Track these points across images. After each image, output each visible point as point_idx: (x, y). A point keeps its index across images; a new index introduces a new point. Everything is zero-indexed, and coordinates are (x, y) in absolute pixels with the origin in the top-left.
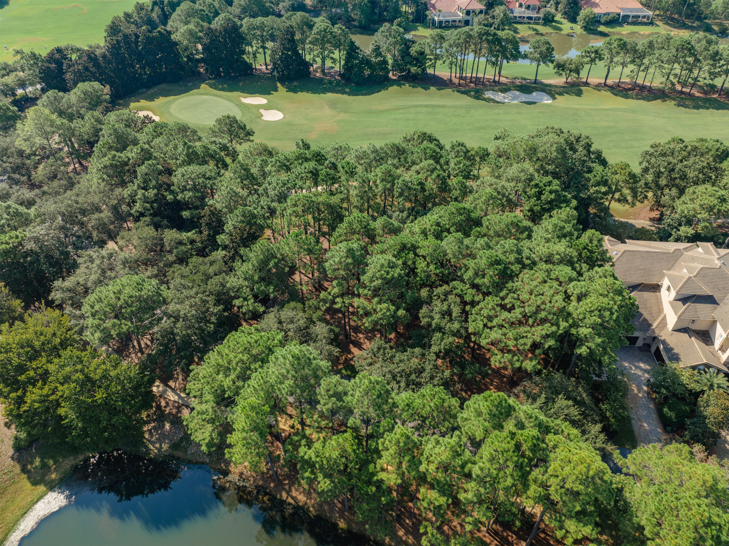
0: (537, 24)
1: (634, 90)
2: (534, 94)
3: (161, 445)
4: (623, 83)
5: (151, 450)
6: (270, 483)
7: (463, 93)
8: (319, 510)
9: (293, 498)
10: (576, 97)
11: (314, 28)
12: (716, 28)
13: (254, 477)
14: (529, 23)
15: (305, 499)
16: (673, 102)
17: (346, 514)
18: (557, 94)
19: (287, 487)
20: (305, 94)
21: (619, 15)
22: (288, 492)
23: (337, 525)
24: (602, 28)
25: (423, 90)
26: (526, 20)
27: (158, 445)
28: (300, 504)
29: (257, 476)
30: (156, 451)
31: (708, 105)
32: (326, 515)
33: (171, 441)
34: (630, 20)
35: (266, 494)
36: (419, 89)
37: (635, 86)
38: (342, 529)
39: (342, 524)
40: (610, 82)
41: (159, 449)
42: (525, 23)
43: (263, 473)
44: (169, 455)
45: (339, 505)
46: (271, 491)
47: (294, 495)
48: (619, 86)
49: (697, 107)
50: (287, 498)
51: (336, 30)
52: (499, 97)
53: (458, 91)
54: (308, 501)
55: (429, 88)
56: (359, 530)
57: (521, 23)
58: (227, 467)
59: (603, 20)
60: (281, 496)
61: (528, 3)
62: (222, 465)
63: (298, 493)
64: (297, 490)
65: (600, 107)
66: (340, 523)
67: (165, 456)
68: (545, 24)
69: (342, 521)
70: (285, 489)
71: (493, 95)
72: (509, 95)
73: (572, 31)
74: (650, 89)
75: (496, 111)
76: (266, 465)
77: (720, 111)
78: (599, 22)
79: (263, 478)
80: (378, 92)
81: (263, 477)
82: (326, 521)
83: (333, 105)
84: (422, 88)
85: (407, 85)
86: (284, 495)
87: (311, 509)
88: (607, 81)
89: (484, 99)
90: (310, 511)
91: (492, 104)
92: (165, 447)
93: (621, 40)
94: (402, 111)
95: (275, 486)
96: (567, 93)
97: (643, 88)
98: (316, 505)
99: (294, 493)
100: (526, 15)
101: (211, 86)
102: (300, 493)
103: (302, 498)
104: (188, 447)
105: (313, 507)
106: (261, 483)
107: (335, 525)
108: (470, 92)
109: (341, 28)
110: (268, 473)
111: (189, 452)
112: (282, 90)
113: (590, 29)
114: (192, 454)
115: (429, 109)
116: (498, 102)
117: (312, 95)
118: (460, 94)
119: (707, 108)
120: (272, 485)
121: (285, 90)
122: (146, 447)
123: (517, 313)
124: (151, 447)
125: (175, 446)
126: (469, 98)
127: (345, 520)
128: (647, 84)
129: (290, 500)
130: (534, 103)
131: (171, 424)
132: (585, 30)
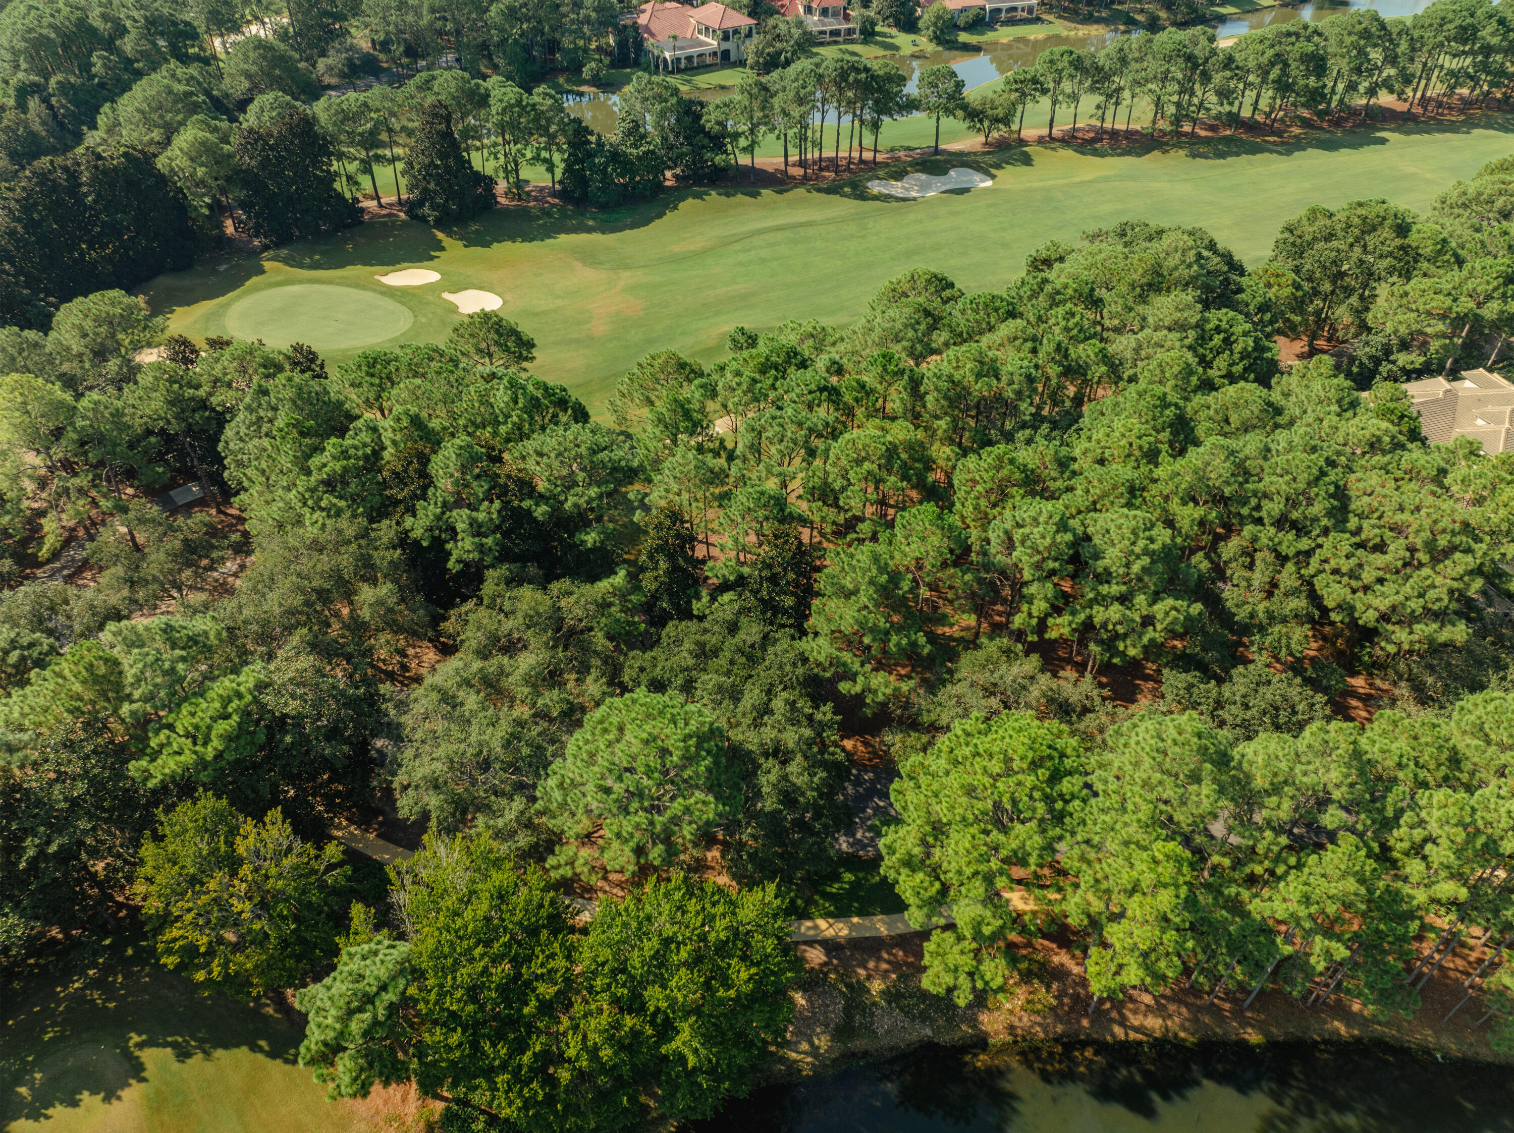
0: (853, 42)
1: (1101, 140)
2: (952, 173)
3: (811, 1044)
4: (1079, 130)
5: (796, 1061)
6: (1079, 1022)
7: (829, 191)
8: (1196, 1032)
9: (1137, 1030)
10: (1024, 168)
11: (492, 101)
12: (1140, 18)
13: (1040, 1024)
14: (836, 43)
15: (1160, 1021)
16: (1182, 153)
17: (1249, 1014)
18: (992, 166)
19: (1114, 1015)
20: (508, 244)
21: (983, 9)
22: (1123, 1022)
23: (1245, 1042)
24: (964, 37)
25: (748, 199)
26: (828, 38)
27: (805, 1046)
28: (1158, 1034)
29: (1044, 1018)
30: (809, 1060)
31: (1235, 149)
32: (1215, 1034)
33: (827, 1026)
34: (1003, 16)
35: (1084, 1044)
36: (740, 197)
37: (1100, 134)
38: (1259, 1046)
39: (1254, 1037)
40: (1056, 132)
41: (814, 1051)
42: (829, 44)
43: (1052, 1009)
44: (843, 1056)
45: (1227, 1006)
46: (1088, 1035)
47: (1136, 1023)
48: (1074, 137)
49: (1221, 155)
50: (1127, 1034)
51: (536, 99)
52: (897, 188)
53: (819, 190)
54: (1169, 1023)
55: (759, 194)
56: (1286, 1033)
57: (822, 44)
58: (974, 1027)
59: (961, 22)
60: (1113, 1035)
61: (823, 5)
62: (964, 1027)
63: (1141, 1017)
64: (1135, 1012)
65: (1078, 179)
66: (1246, 1036)
67: (834, 1061)
68: (865, 42)
69: (1249, 1030)
70: (1112, 1020)
71: (884, 186)
72: (907, 182)
73: (916, 49)
74: (1129, 135)
75: (912, 216)
76: (1048, 991)
77: (1259, 156)
78: (956, 27)
79: (1058, 1018)
80: (660, 215)
81: (1057, 1015)
82: (1223, 1044)
83: (589, 258)
84: (746, 194)
85: (713, 193)
86: (1119, 1031)
87: (1182, 1035)
88: (1054, 131)
89: (876, 198)
90: (1183, 1040)
91: (895, 204)
92: (823, 1042)
93: (1071, 53)
94: (738, 246)
95: (1092, 1022)
96: (1008, 163)
97: (1114, 134)
98: (1187, 1024)
99: (1135, 1021)
100: (828, 28)
101: (286, 261)
102: (1145, 1016)
103: (1154, 1023)
104: (872, 1023)
105: (1184, 1029)
106: (1060, 1028)
107: (1242, 1044)
108: (842, 188)
109: (546, 94)
110: (1061, 1004)
111: (880, 1031)
112: (453, 247)
113: (947, 42)
114: (888, 1032)
115: (788, 234)
116: (904, 200)
117: (527, 244)
118: (823, 195)
119: (1238, 155)
120: (1085, 1023)
121: (460, 243)
122: (784, 1060)
123: (1396, 549)
124: (793, 1055)
125: (843, 1032)
126: (845, 199)
127: (1253, 1027)
128: (1121, 126)
129: (1133, 1036)
130: (967, 190)
131: (805, 991)
132: (938, 44)
